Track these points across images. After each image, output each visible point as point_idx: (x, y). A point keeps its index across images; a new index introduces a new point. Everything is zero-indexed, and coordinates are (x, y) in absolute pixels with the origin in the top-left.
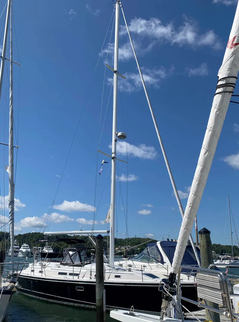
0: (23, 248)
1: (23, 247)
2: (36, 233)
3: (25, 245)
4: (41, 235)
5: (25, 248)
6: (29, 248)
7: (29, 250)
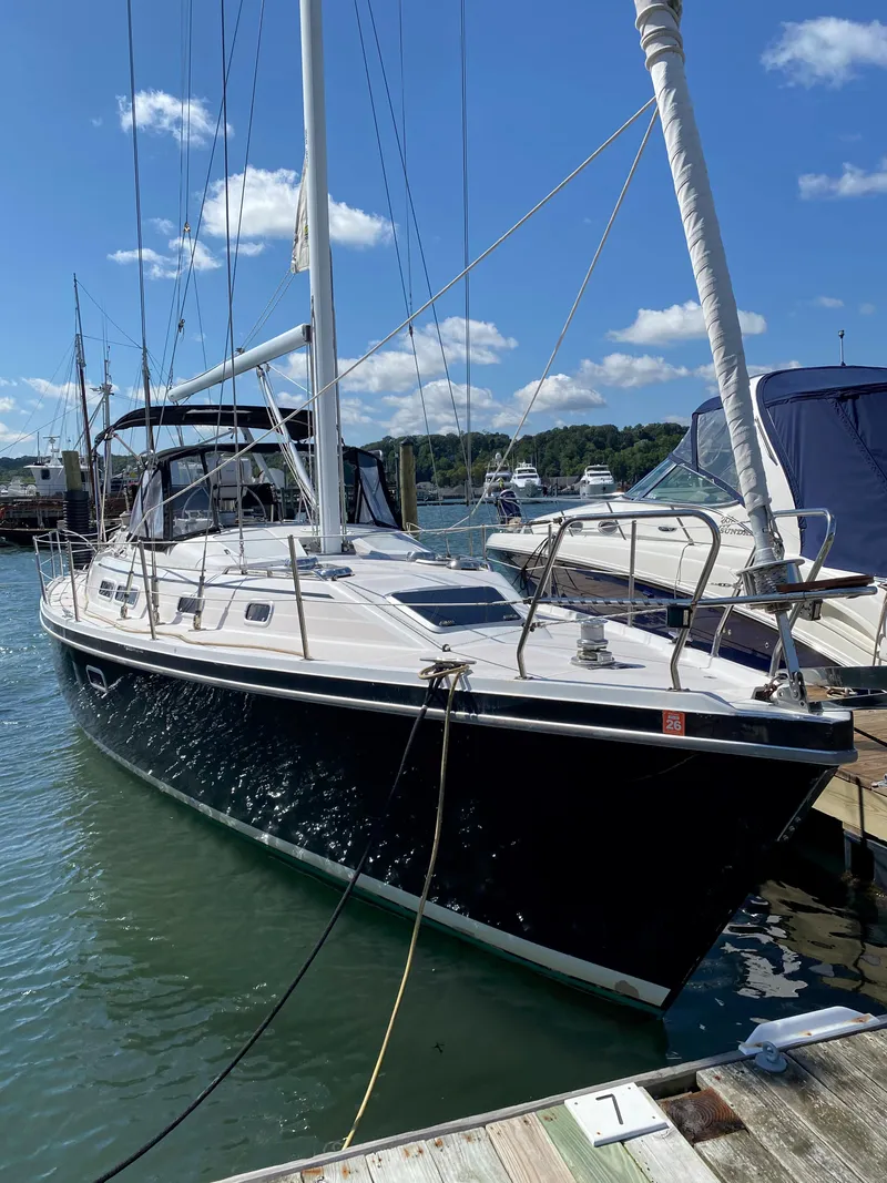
0: (519, 477)
1: (520, 472)
2: (574, 429)
3: (524, 466)
4: (592, 433)
5: (524, 477)
6: (535, 477)
7: (537, 481)
